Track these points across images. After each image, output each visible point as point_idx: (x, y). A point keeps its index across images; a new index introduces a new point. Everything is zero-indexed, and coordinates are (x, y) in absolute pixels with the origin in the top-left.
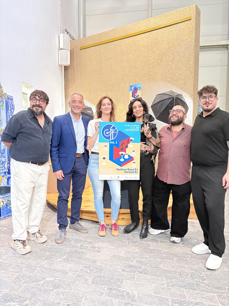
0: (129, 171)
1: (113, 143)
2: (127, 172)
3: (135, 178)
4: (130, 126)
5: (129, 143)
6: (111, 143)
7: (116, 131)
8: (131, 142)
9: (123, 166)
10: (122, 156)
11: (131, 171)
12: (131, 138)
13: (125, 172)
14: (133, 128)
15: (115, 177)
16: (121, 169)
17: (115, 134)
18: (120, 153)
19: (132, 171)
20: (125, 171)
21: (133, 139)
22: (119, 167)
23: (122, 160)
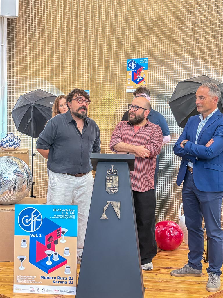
0: (60, 280)
1: (35, 236)
2: (57, 282)
3: (69, 291)
4: (62, 211)
5: (59, 236)
6: (32, 236)
7: (40, 218)
8: (63, 235)
9: (50, 272)
10: (49, 257)
11: (62, 281)
12: (62, 230)
13: (54, 282)
14: (65, 213)
15: (38, 289)
16: (48, 278)
17: (38, 223)
18: (46, 252)
19: (65, 281)
20: (54, 280)
21: (66, 230)
22: (45, 274)
23: (49, 263)
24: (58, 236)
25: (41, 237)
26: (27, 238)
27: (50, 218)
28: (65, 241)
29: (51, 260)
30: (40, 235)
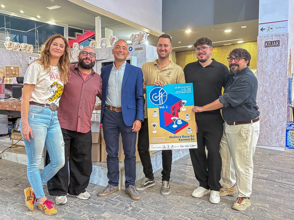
0: (184, 138)
1: (163, 107)
2: (182, 140)
3: (191, 146)
4: (181, 88)
5: (181, 106)
8: (184, 105)
10: (175, 122)
11: (186, 138)
13: (179, 140)
14: (184, 89)
15: (168, 146)
16: (175, 137)
18: (172, 118)
19: (188, 138)
21: (185, 102)
23: (175, 126)
24: (179, 106)
25: (167, 108)
26: (157, 110)
27: (173, 94)
28: (185, 109)
29: (176, 124)
30: (167, 106)
